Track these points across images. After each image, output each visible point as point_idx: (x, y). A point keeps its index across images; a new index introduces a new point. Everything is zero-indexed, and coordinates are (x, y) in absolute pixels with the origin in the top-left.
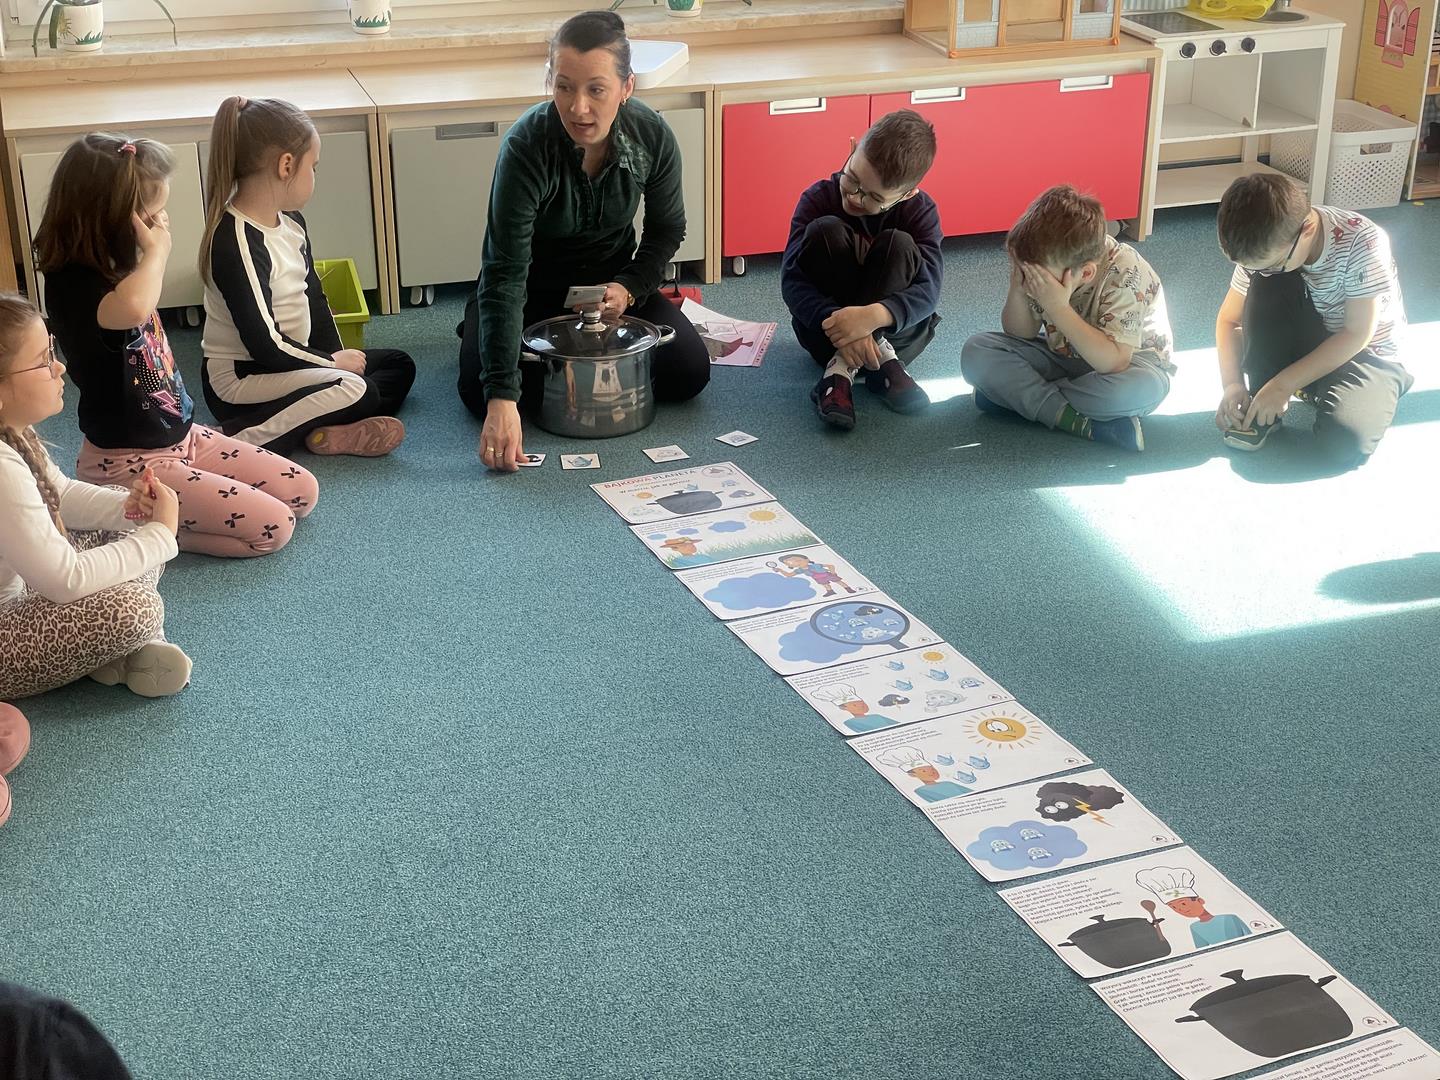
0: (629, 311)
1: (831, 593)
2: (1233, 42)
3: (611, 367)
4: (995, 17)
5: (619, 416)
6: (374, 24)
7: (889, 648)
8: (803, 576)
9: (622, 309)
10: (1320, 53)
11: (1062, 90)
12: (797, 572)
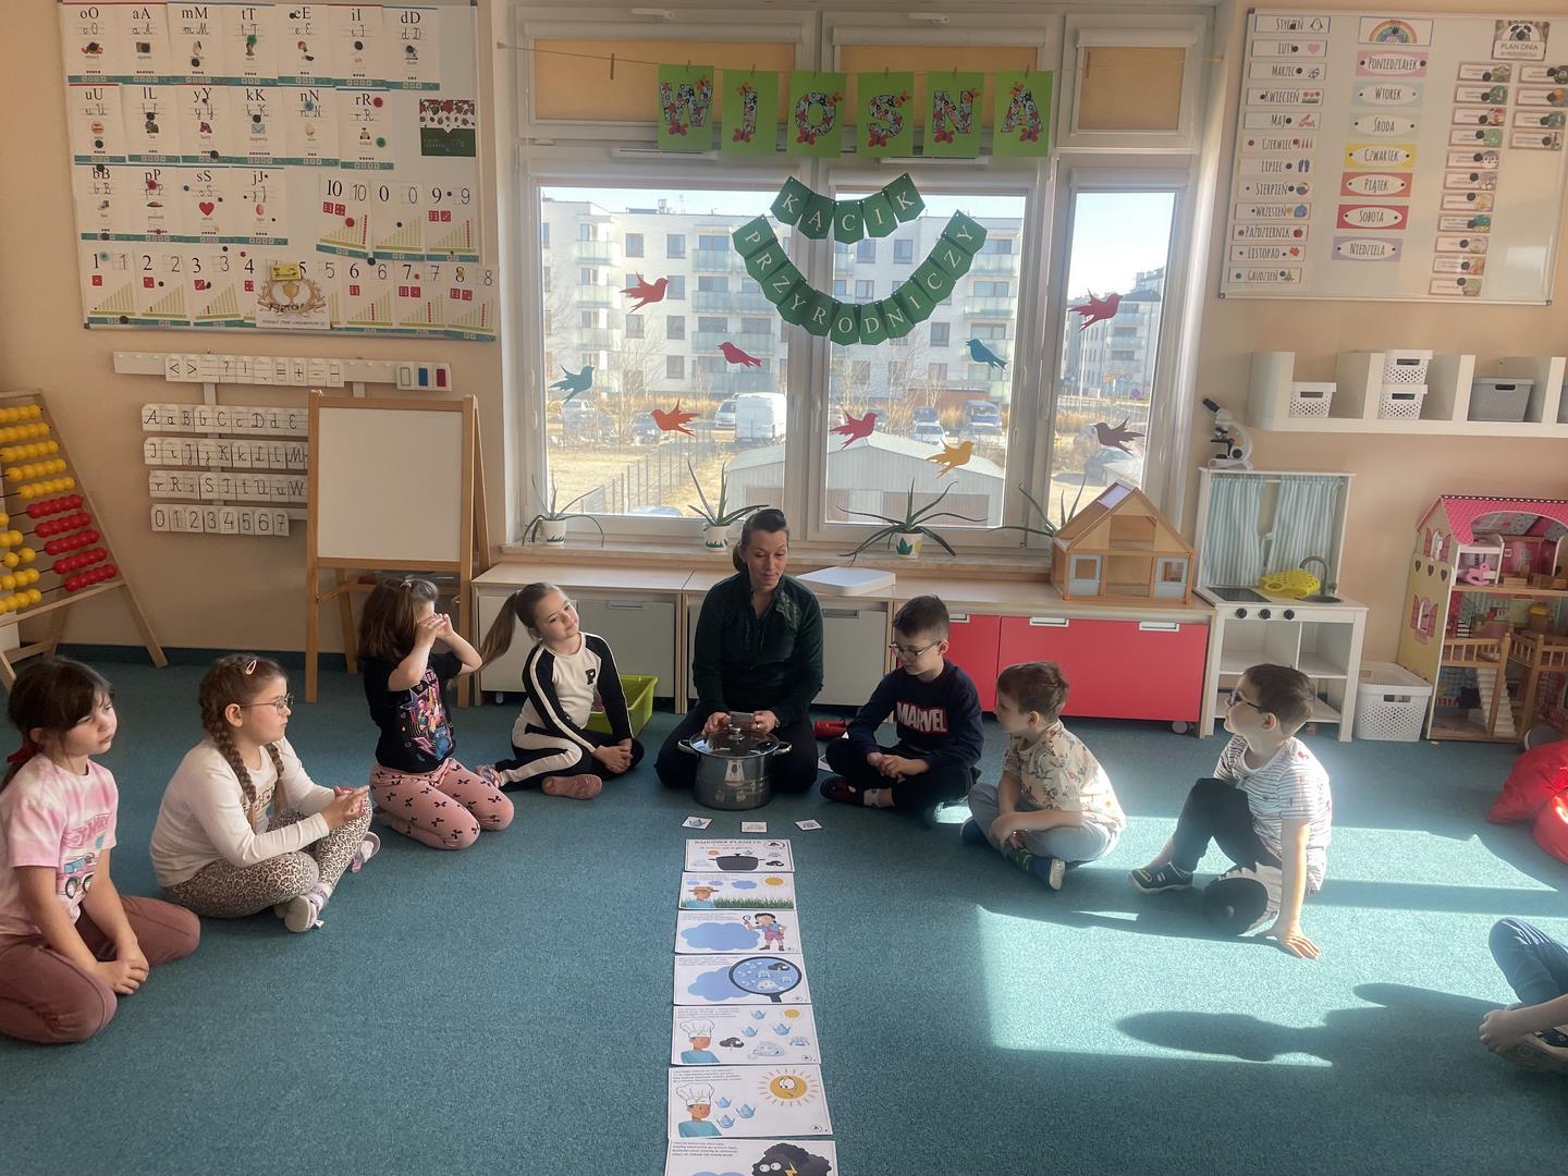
0: (773, 731)
1: (767, 947)
2: (1277, 611)
3: (739, 763)
4: (1097, 577)
5: (740, 797)
6: (715, 546)
7: (768, 999)
8: (760, 931)
9: (768, 730)
10: (1350, 626)
11: (1141, 629)
12: (758, 928)
